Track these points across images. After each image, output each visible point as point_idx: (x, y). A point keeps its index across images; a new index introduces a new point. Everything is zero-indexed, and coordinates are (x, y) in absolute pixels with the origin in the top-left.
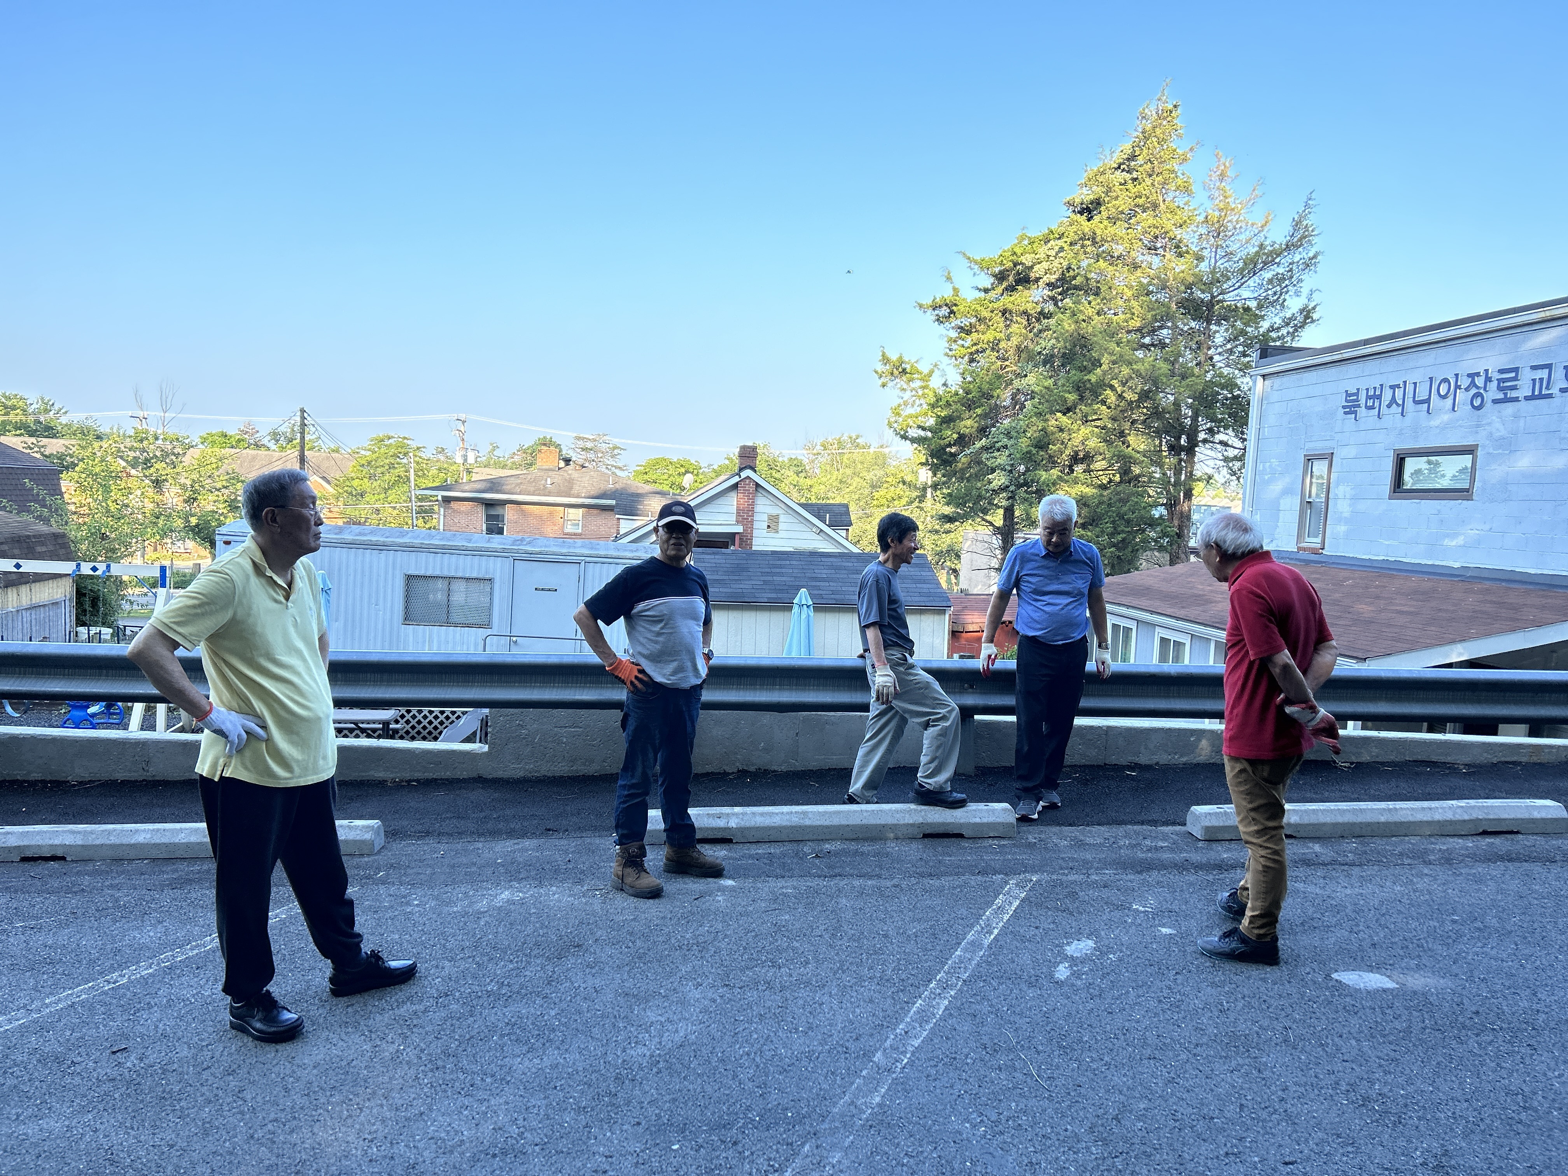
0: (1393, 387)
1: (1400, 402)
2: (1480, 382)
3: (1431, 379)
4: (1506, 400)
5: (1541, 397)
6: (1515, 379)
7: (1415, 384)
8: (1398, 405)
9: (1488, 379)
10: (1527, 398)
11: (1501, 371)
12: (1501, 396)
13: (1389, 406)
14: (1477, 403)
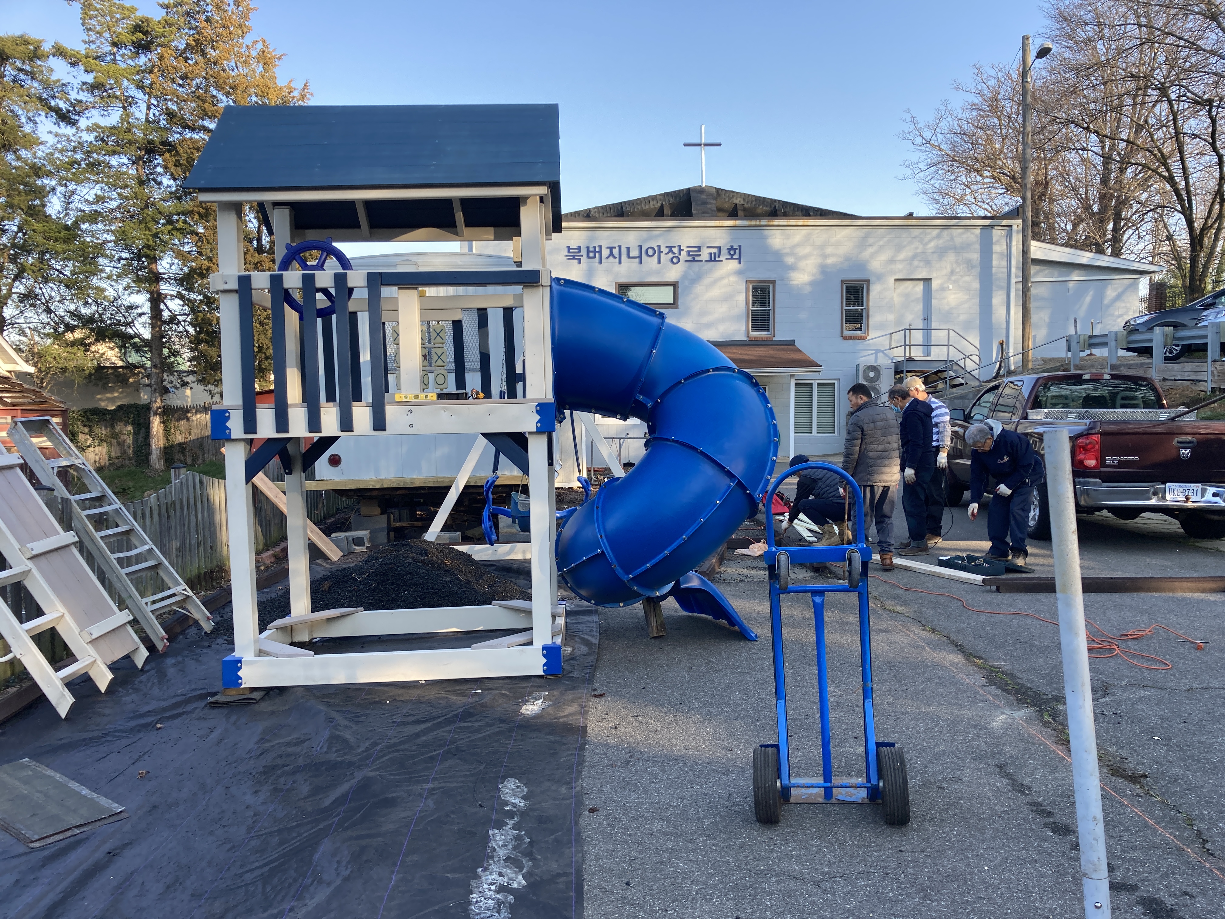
0: (611, 248)
1: (617, 256)
2: (675, 250)
3: (640, 247)
4: (694, 260)
5: (715, 261)
6: (699, 251)
7: (628, 248)
8: (615, 258)
9: (680, 250)
10: (706, 261)
11: (688, 247)
12: (690, 258)
13: (608, 258)
14: (675, 260)
